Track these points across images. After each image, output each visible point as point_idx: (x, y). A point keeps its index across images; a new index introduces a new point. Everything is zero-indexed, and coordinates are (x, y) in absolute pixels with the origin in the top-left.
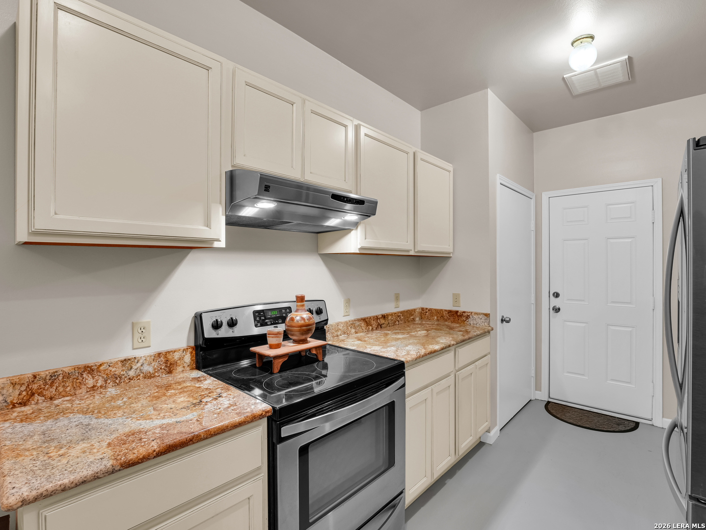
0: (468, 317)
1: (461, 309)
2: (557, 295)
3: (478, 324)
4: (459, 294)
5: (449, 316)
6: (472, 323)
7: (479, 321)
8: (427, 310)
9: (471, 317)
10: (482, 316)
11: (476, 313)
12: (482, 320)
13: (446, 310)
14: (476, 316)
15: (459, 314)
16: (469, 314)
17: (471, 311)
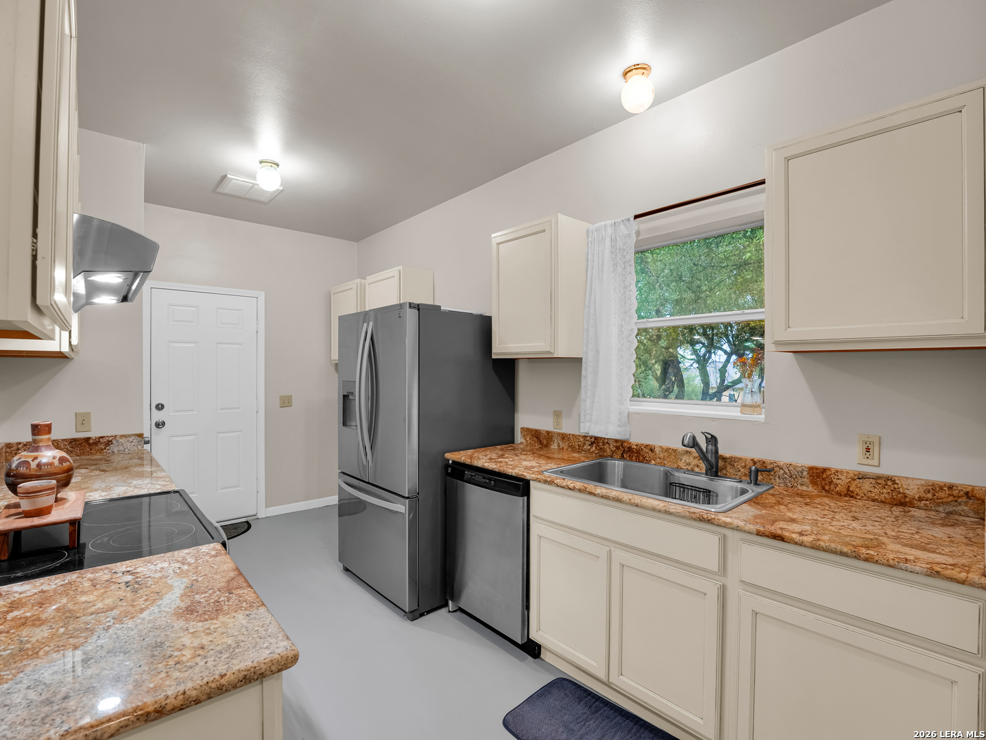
0: (109, 443)
1: (94, 434)
2: (160, 407)
3: (126, 450)
4: (88, 414)
5: (72, 447)
6: (116, 450)
7: (129, 445)
8: (20, 446)
9: (114, 442)
10: (133, 438)
11: (122, 436)
12: (133, 444)
13: (63, 440)
14: (124, 439)
15: (91, 441)
16: (110, 439)
17: (114, 434)
